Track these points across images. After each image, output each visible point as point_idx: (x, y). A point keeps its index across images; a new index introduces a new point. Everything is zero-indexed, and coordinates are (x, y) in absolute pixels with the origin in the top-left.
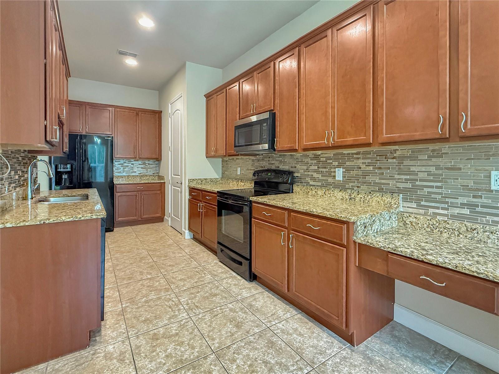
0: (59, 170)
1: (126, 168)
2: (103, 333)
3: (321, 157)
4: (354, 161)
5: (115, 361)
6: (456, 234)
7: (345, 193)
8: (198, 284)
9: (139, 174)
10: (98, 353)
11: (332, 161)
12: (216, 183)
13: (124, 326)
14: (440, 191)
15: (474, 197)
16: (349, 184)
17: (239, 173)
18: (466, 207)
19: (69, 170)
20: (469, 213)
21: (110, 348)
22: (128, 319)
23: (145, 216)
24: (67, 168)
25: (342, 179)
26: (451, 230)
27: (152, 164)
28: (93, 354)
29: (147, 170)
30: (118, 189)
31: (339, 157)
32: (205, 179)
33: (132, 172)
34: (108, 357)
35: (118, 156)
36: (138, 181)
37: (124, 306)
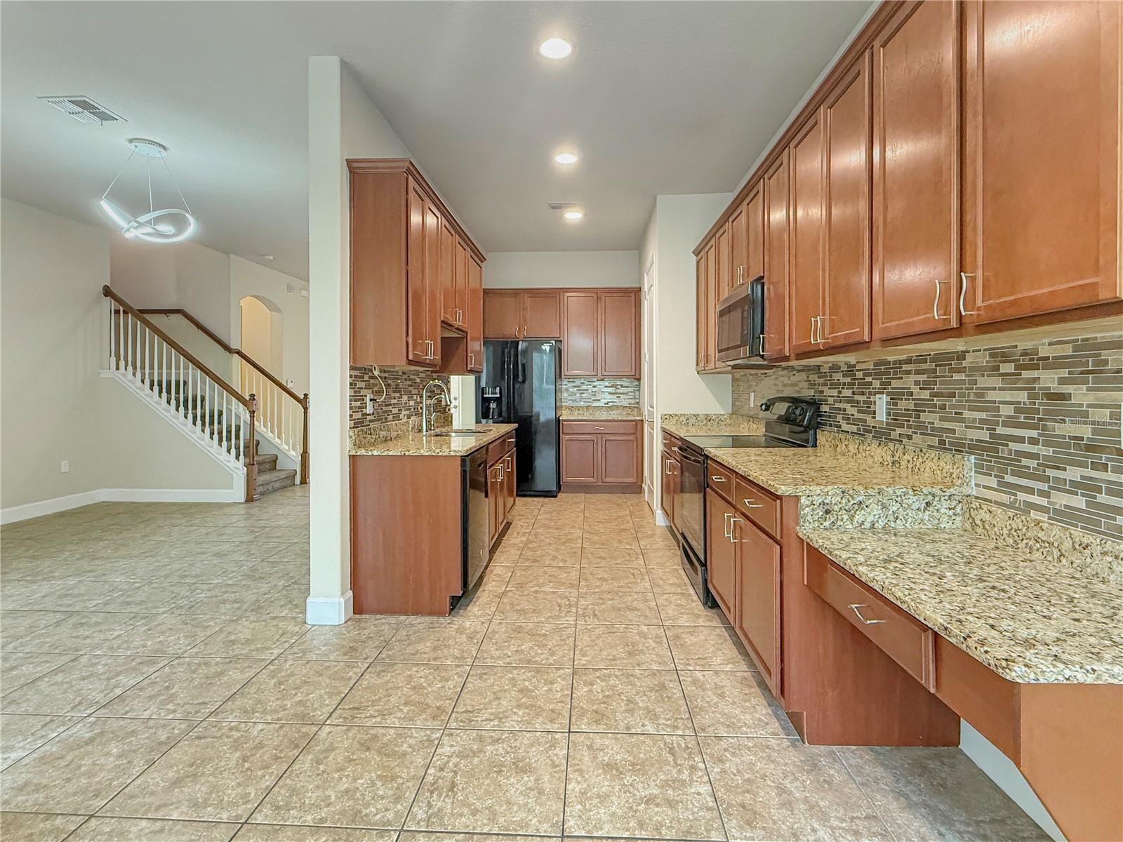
0: (487, 396)
1: (584, 393)
2: (469, 608)
3: (857, 370)
4: (902, 378)
5: (464, 636)
6: (1056, 557)
7: (885, 448)
8: (620, 589)
9: (605, 404)
10: (453, 624)
11: (873, 379)
12: (718, 423)
13: (493, 609)
14: (1033, 449)
15: (1095, 466)
16: (895, 430)
17: (752, 405)
18: (1079, 491)
19: (498, 396)
20: (1084, 508)
21: (467, 624)
22: (503, 603)
23: (608, 479)
24: (496, 393)
25: (885, 419)
26: (1047, 545)
27: (627, 387)
28: (449, 623)
29: (619, 397)
30: (565, 428)
31: (881, 369)
32: (694, 415)
33: (594, 400)
34: (460, 631)
35: (568, 373)
36: (604, 416)
37: (508, 589)
